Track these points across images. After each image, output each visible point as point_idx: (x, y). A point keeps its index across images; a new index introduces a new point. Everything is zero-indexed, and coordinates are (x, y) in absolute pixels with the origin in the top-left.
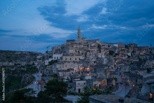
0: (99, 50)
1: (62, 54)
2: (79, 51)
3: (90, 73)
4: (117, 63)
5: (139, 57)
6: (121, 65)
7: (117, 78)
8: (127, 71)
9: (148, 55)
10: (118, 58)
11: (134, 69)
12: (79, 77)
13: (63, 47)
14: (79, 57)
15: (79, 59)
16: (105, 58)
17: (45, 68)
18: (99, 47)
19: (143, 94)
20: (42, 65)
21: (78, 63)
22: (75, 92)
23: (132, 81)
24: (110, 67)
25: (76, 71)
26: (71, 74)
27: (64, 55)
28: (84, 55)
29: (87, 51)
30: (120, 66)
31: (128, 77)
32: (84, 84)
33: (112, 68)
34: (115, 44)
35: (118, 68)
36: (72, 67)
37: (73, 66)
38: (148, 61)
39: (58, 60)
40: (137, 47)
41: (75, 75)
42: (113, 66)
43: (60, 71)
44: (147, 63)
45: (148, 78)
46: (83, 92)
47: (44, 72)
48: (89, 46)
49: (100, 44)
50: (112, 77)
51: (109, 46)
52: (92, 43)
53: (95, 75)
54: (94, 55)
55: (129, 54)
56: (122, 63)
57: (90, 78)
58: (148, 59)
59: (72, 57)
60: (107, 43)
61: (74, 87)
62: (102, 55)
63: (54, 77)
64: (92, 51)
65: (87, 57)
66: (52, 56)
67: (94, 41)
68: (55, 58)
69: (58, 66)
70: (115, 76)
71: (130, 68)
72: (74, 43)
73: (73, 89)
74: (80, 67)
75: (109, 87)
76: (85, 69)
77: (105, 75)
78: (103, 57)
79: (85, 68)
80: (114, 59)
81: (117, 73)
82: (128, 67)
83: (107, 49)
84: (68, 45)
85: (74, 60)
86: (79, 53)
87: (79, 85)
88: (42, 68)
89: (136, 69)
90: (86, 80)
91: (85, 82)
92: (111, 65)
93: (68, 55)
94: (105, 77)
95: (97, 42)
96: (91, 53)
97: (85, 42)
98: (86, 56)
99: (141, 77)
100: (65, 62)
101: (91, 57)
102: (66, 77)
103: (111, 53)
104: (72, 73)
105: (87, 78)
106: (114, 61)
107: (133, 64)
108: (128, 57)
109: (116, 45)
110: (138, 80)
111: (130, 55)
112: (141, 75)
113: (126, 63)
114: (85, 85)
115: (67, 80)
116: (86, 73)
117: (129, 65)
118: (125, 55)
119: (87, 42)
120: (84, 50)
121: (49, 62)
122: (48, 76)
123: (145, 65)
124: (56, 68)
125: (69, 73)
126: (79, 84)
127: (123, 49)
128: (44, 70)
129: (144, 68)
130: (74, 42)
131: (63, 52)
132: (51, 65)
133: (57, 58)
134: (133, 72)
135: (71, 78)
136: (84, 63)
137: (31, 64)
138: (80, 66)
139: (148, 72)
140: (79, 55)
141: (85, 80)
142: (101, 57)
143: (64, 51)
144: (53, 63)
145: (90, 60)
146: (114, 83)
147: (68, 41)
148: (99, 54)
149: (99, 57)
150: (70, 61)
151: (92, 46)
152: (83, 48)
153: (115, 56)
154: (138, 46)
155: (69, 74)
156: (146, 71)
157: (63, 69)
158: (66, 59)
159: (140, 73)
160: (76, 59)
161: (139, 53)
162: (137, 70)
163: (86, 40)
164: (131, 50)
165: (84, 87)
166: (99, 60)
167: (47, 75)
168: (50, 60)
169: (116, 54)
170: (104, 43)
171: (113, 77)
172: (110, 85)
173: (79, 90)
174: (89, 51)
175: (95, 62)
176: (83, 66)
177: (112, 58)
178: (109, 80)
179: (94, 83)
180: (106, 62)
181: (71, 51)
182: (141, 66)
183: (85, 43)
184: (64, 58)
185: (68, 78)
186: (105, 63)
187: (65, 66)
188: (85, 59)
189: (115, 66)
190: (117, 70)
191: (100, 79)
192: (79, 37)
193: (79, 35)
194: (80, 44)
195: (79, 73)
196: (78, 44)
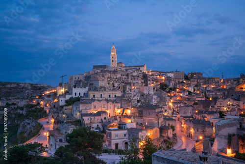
0: (144, 83)
1: (87, 88)
2: (113, 84)
3: (133, 118)
4: (173, 103)
6: (179, 105)
7: (174, 126)
8: (189, 115)
9: (219, 90)
10: (174, 95)
11: (200, 112)
12: (115, 124)
13: (88, 78)
14: (114, 92)
15: (115, 96)
16: (155, 94)
17: (61, 110)
19: (217, 151)
20: (54, 106)
21: (114, 102)
22: (110, 148)
23: (198, 131)
24: (163, 109)
25: (111, 116)
26: (103, 119)
27: (90, 90)
28: (122, 90)
29: (126, 83)
30: (177, 107)
31: (192, 125)
32: (125, 135)
33: (166, 111)
34: (170, 73)
35: (174, 111)
36: (104, 109)
37: (106, 106)
38: (220, 100)
39: (81, 97)
40: (202, 78)
41: (109, 122)
42: (166, 108)
43: (86, 115)
44: (218, 104)
45: (224, 126)
46: (123, 148)
47: (58, 116)
48: (129, 76)
49: (147, 73)
50: (167, 125)
51: (159, 75)
52: (134, 71)
53: (140, 121)
54: (137, 91)
56: (180, 103)
57: (134, 125)
58: (219, 97)
59: (105, 92)
60: (156, 71)
61: (108, 141)
62: (149, 90)
63: (76, 125)
64: (134, 84)
65: (126, 94)
66: (70, 92)
67: (138, 68)
68: (76, 93)
69: (82, 107)
70: (171, 123)
71: (192, 110)
72: (106, 71)
73: (107, 143)
74: (116, 109)
75: (162, 140)
76: (125, 112)
77: (157, 122)
78: (152, 92)
79: (124, 110)
80: (168, 96)
81: (173, 118)
82: (190, 109)
83: (157, 81)
84: (97, 73)
85: (107, 97)
86: (114, 86)
87: (116, 138)
88: (55, 110)
89: (202, 112)
90: (128, 129)
91: (125, 132)
92: (163, 106)
93: (96, 89)
94: (157, 125)
95: (141, 69)
96: (132, 86)
97: (123, 69)
98: (124, 91)
99: (210, 124)
100: (93, 100)
101: (133, 94)
102: (95, 125)
103: (163, 87)
104: (105, 118)
105: (128, 126)
106: (168, 100)
107: (197, 104)
108: (189, 94)
109: (171, 75)
110: (206, 129)
111: (192, 91)
112: (211, 121)
113: (187, 102)
114: (125, 137)
115: (96, 129)
116: (126, 118)
117: (191, 106)
118: (184, 90)
119: (125, 68)
120: (122, 82)
121: (67, 101)
122: (65, 123)
123: (216, 106)
124: (78, 110)
125: (99, 118)
126: (116, 136)
127: (181, 81)
128: (58, 113)
129: (215, 110)
130: (106, 69)
131: (88, 85)
132: (70, 105)
133: (80, 93)
134: (199, 117)
135: (104, 126)
136: (123, 103)
137: (34, 104)
138: (117, 107)
139: (221, 117)
140: (113, 90)
141: (126, 129)
142: (147, 93)
143: (91, 83)
144: (74, 102)
145: (131, 98)
146: (170, 133)
147: (95, 67)
148: (145, 89)
149: (145, 92)
150: (101, 99)
151: (133, 76)
152: (120, 79)
153: (169, 92)
155: (99, 121)
156: (218, 115)
157: (89, 112)
158: (94, 96)
159: (209, 118)
160: (110, 96)
161: (207, 87)
162: (204, 113)
163: (124, 65)
164: (194, 83)
165: (123, 140)
166: (145, 99)
167: (65, 121)
168: (68, 97)
169: (171, 89)
170: (152, 71)
171: (169, 124)
172: (164, 137)
173: (117, 145)
174: (130, 84)
175: (138, 101)
176: (121, 107)
177: (164, 93)
178: (162, 129)
179: (140, 133)
180: (156, 101)
181: (101, 83)
182: (210, 107)
183: (123, 71)
184: (91, 94)
185: (98, 125)
186: (154, 102)
187: (93, 107)
188: (123, 96)
189: (169, 108)
190: (173, 113)
191: (150, 127)
192: (113, 61)
193: (113, 57)
194: (115, 72)
195: (115, 118)
196: (112, 72)
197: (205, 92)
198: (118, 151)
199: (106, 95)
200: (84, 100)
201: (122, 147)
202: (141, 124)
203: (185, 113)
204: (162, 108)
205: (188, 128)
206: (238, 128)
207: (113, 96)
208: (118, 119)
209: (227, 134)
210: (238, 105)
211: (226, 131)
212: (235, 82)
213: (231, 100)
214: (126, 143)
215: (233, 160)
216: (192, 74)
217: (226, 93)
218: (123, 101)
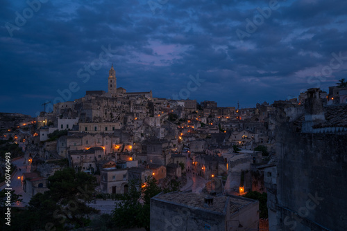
0: (150, 113)
1: (78, 118)
2: (111, 114)
3: (135, 155)
4: (182, 136)
5: (219, 125)
6: (190, 139)
7: (183, 164)
8: (201, 150)
9: (234, 122)
10: (185, 127)
11: (213, 147)
12: (113, 163)
13: (78, 106)
14: (112, 124)
15: (113, 128)
16: (162, 126)
17: (41, 147)
18: (150, 105)
19: (229, 190)
20: (33, 142)
21: (111, 136)
22: (105, 192)
23: (210, 168)
24: (171, 144)
25: (107, 153)
26: (97, 157)
27: (81, 121)
28: (122, 121)
29: (127, 113)
30: (188, 142)
31: (203, 162)
32: (124, 176)
33: (174, 146)
34: (180, 101)
35: (184, 146)
36: (98, 145)
37: (101, 141)
38: (235, 133)
39: (69, 130)
40: (217, 108)
41: (105, 161)
42: (175, 142)
43: (75, 152)
44: (233, 137)
45: (237, 162)
46: (122, 192)
47: (38, 155)
48: (132, 104)
49: (153, 101)
50: (175, 162)
51: (168, 104)
52: (137, 99)
53: (143, 158)
54: (141, 122)
55: (204, 120)
56: (191, 137)
57: (136, 164)
58: (234, 129)
59: (99, 124)
60: (165, 99)
61: (103, 184)
62: (156, 122)
63: (61, 165)
64: (137, 114)
65: (127, 126)
66: (55, 123)
67: (142, 95)
68: (62, 125)
69: (69, 143)
70: (181, 160)
71: (205, 145)
72: (103, 98)
73: (102, 186)
74: (114, 145)
75: (170, 180)
76: (126, 147)
77: (163, 159)
78: (158, 124)
79: (124, 146)
80: (178, 128)
81: (183, 154)
82: (203, 143)
83: (165, 110)
84: (90, 101)
85: (103, 129)
86: (112, 117)
87: (114, 180)
88: (34, 147)
89: (215, 147)
90: (128, 169)
91: (125, 172)
92: (172, 141)
93: (88, 120)
94: (163, 162)
95: (146, 96)
96: (135, 116)
97: (123, 96)
98: (125, 123)
99: (224, 161)
100: (84, 134)
101: (135, 126)
102: (86, 165)
103: (172, 118)
104: (100, 156)
105: (129, 165)
106: (177, 133)
107: (210, 138)
108: (202, 126)
109: (181, 104)
110: (219, 165)
111: (205, 123)
112: (225, 157)
113: (199, 136)
114: (125, 179)
115: (88, 169)
116: (126, 156)
117: (204, 140)
118: (197, 121)
119: (126, 95)
120: (122, 112)
121: (50, 136)
122: (47, 163)
123: (230, 140)
124: (64, 146)
125: (93, 155)
126: (114, 177)
127: (193, 110)
128: (38, 150)
129: (229, 144)
130: (102, 96)
131: (79, 115)
132: (54, 140)
133: (67, 125)
134: (211, 152)
135: (98, 166)
136: (123, 137)
138: (116, 142)
139: (236, 152)
140: (111, 121)
141: (125, 169)
142: (153, 125)
143: (82, 112)
144: (59, 136)
145: (134, 131)
146: (179, 172)
147: (88, 93)
148: (150, 120)
149: (150, 124)
150: (95, 132)
151: (136, 105)
152: (120, 108)
153: (179, 124)
154: (218, 106)
155: (93, 159)
156: (231, 150)
157: (80, 148)
158: (86, 129)
159: (222, 153)
160: (106, 129)
161: (221, 119)
162: (218, 148)
163: (124, 91)
164: (207, 114)
165: (122, 182)
166: (150, 132)
167: (47, 161)
168: (51, 130)
169: (181, 120)
170: (159, 99)
171: (178, 162)
172: (171, 176)
173: (114, 188)
174: (132, 114)
176: (121, 143)
177: (174, 126)
178: (170, 168)
179: (143, 173)
180: (163, 135)
181: (96, 113)
182: (224, 141)
183: (124, 98)
184: (82, 127)
185: (90, 165)
186: (161, 136)
187: (84, 142)
188: (124, 129)
189: (179, 141)
190: (183, 149)
191: (154, 167)
192: (111, 86)
193: (111, 81)
194: (114, 99)
195: (113, 155)
196: (110, 99)
197: (219, 124)
198: (115, 196)
199: (101, 128)
200: (72, 133)
201: (120, 191)
202: (145, 162)
203: (197, 148)
204: (169, 142)
205: (200, 165)
206: (251, 164)
207: (110, 131)
208: (117, 157)
209: (240, 170)
210: (253, 139)
211: (238, 168)
212: (251, 113)
213: (247, 133)
214: (126, 186)
215: (242, 199)
216: (205, 104)
217: (242, 124)
218: (125, 134)
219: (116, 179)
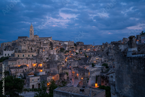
0: (51, 48)
1: (14, 51)
2: (31, 48)
3: (43, 69)
4: (67, 59)
5: (85, 54)
6: (71, 61)
7: (68, 73)
8: (76, 66)
9: (92, 52)
10: (68, 55)
11: (82, 64)
12: (32, 73)
13: (14, 44)
15: (33, 55)
16: (57, 54)
18: (51, 44)
21: (32, 59)
22: (28, 88)
23: (81, 75)
24: (61, 63)
25: (30, 68)
26: (24, 70)
27: (16, 52)
28: (37, 52)
29: (39, 48)
30: (70, 62)
31: (78, 72)
32: (38, 79)
33: (63, 64)
34: (66, 42)
35: (68, 64)
36: (25, 64)
37: (26, 62)
38: (93, 57)
39: (9, 56)
40: (84, 45)
41: (28, 72)
42: (64, 62)
43: (13, 68)
44: (91, 59)
45: (94, 71)
46: (37, 88)
48: (42, 43)
49: (52, 42)
50: (64, 72)
51: (60, 43)
52: (45, 41)
53: (48, 70)
54: (46, 52)
55: (77, 51)
56: (71, 59)
57: (44, 73)
58: (92, 55)
59: (25, 53)
60: (58, 41)
61: (27, 84)
62: (54, 52)
63: (5, 75)
64: (44, 48)
65: (39, 54)
66: (2, 53)
67: (47, 39)
68: (6, 54)
69: (10, 63)
70: (66, 71)
71: (78, 63)
73: (27, 85)
74: (33, 64)
75: (61, 81)
76: (39, 65)
77: (58, 70)
78: (55, 53)
79: (38, 64)
80: (65, 55)
83: (58, 46)
84: (20, 42)
85: (27, 56)
86: (32, 50)
89: (83, 64)
90: (40, 76)
91: (39, 77)
92: (62, 61)
93: (20, 52)
94: (58, 73)
95: (49, 39)
96: (43, 49)
97: (38, 39)
98: (38, 53)
99: (88, 71)
100: (18, 59)
101: (44, 54)
102: (19, 74)
103: (62, 50)
104: (26, 70)
105: (41, 74)
106: (65, 58)
107: (80, 60)
108: (76, 54)
110: (85, 73)
111: (78, 52)
112: (88, 69)
113: (75, 59)
114: (39, 81)
115: (20, 77)
116: (39, 69)
117: (77, 61)
118: (74, 52)
119: (39, 39)
120: (37, 47)
123: (90, 61)
124: (7, 65)
125: (22, 69)
126: (33, 80)
127: (72, 46)
129: (90, 63)
130: (26, 39)
131: (15, 49)
132: (1, 62)
133: (8, 54)
134: (81, 67)
135: (25, 75)
136: (37, 60)
138: (34, 62)
139: (93, 67)
140: (31, 52)
141: (39, 76)
142: (53, 54)
143: (16, 47)
144: (4, 60)
145: (43, 57)
146: (65, 77)
147: (19, 37)
148: (51, 51)
149: (51, 53)
150: (23, 58)
151: (44, 44)
152: (36, 45)
153: (65, 53)
154: (84, 44)
155: (22, 71)
156: (91, 65)
157: (15, 66)
158: (18, 56)
159: (87, 67)
160: (29, 56)
161: (85, 50)
162: (84, 65)
163: (38, 37)
164: (79, 48)
165: (37, 82)
166: (51, 57)
169: (66, 51)
170: (55, 41)
171: (65, 72)
172: (62, 79)
173: (33, 86)
174: (42, 48)
175: (47, 59)
176: (36, 63)
177: (63, 54)
178: (61, 75)
179: (48, 78)
180: (58, 58)
181: (23, 48)
182: (88, 61)
184: (16, 55)
185: (21, 74)
186: (57, 59)
187: (17, 63)
188: (38, 56)
189: (65, 62)
190: (67, 65)
191: (53, 74)
192: (31, 34)
193: (31, 32)
194: (33, 41)
195: (32, 69)
196: (31, 41)
198: (33, 89)
200: (11, 58)
201: (36, 87)
202: (49, 72)
203: (74, 65)
204: (61, 62)
205: (76, 73)
206: (101, 72)
207: (31, 57)
208: (34, 70)
209: (95, 76)
210: (101, 60)
211: (94, 75)
212: (100, 48)
213: (98, 57)
214: (39, 84)
216: (78, 43)
217: (96, 53)
218: (38, 58)
219: (34, 81)
